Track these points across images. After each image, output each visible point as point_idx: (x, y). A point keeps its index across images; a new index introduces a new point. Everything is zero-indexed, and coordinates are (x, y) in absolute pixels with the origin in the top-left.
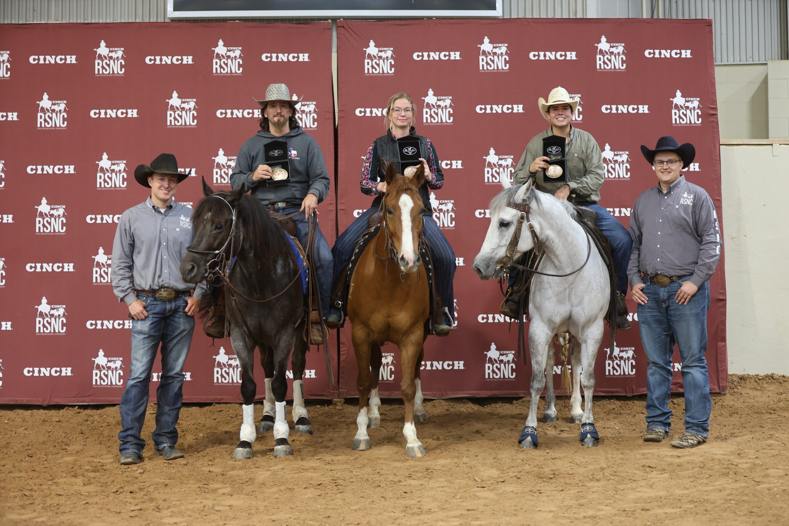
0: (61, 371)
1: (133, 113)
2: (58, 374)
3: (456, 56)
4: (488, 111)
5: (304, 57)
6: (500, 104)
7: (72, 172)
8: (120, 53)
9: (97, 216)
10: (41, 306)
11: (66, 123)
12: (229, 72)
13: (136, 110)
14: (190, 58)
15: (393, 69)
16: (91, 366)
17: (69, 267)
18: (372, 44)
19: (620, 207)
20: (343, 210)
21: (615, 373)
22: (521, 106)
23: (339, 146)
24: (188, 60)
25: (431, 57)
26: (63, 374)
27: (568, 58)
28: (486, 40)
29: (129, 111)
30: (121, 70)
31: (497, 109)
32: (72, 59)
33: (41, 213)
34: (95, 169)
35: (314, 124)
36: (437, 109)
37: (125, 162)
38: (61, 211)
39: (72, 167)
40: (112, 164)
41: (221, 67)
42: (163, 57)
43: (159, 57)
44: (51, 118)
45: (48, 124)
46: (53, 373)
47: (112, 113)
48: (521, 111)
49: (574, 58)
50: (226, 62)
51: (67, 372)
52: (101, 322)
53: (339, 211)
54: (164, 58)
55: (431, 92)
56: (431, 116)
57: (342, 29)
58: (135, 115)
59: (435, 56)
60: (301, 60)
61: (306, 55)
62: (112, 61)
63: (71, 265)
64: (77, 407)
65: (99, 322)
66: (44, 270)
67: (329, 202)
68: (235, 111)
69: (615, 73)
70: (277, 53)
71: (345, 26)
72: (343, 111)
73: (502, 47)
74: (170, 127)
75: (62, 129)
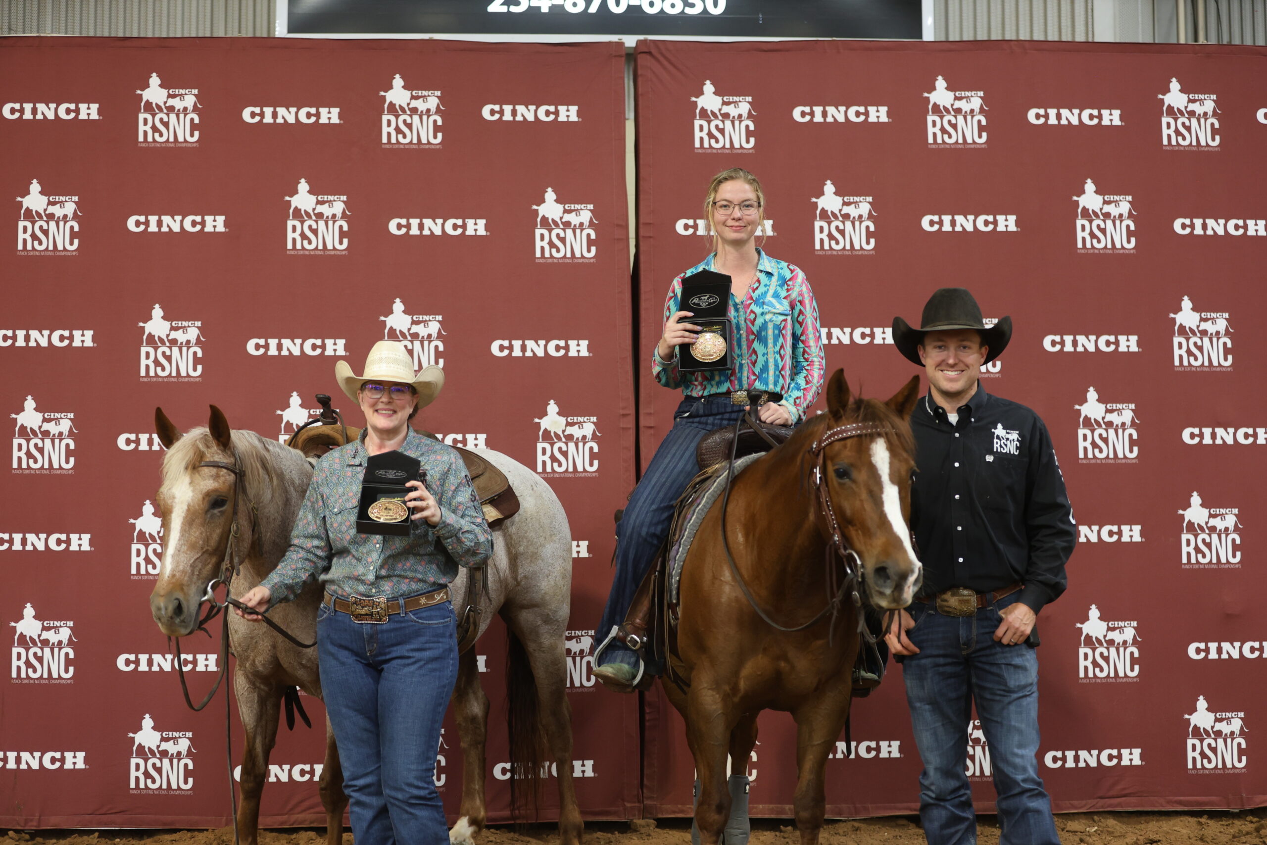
0: (63, 760)
1: (216, 224)
2: (58, 764)
3: (879, 114)
4: (947, 227)
5: (569, 113)
6: (971, 214)
7: (89, 343)
8: (190, 100)
9: (140, 436)
10: (21, 622)
11: (76, 242)
12: (415, 141)
13: (223, 218)
14: (335, 111)
15: (752, 140)
16: (126, 748)
17: (81, 542)
18: (709, 87)
19: (1214, 425)
20: (651, 427)
21: (1207, 765)
22: (1012, 218)
23: (643, 297)
24: (330, 116)
25: (829, 115)
26: (68, 765)
27: (1106, 122)
28: (941, 83)
29: (209, 219)
30: (192, 135)
31: (965, 223)
32: (90, 111)
33: (23, 428)
34: (137, 338)
35: (589, 251)
36: (843, 222)
37: (199, 324)
38: (65, 425)
39: (89, 334)
40: (173, 329)
41: (398, 130)
42: (278, 109)
43: (271, 109)
44: (46, 233)
45: (40, 243)
46: (47, 764)
47: (171, 223)
48: (1012, 228)
49: (1117, 122)
50: (409, 121)
51: (76, 760)
52: (147, 656)
53: (642, 430)
54: (281, 111)
55: (829, 188)
56: (831, 237)
57: (648, 57)
58: (221, 228)
59: (837, 114)
60: (562, 118)
61: (574, 109)
62: (173, 116)
63: (86, 537)
64: (96, 834)
65: (143, 658)
66: (29, 547)
67: (622, 412)
68: (428, 222)
69: (1198, 154)
70: (514, 103)
71: (654, 51)
72: (650, 224)
73: (972, 99)
74: (292, 253)
75: (69, 254)
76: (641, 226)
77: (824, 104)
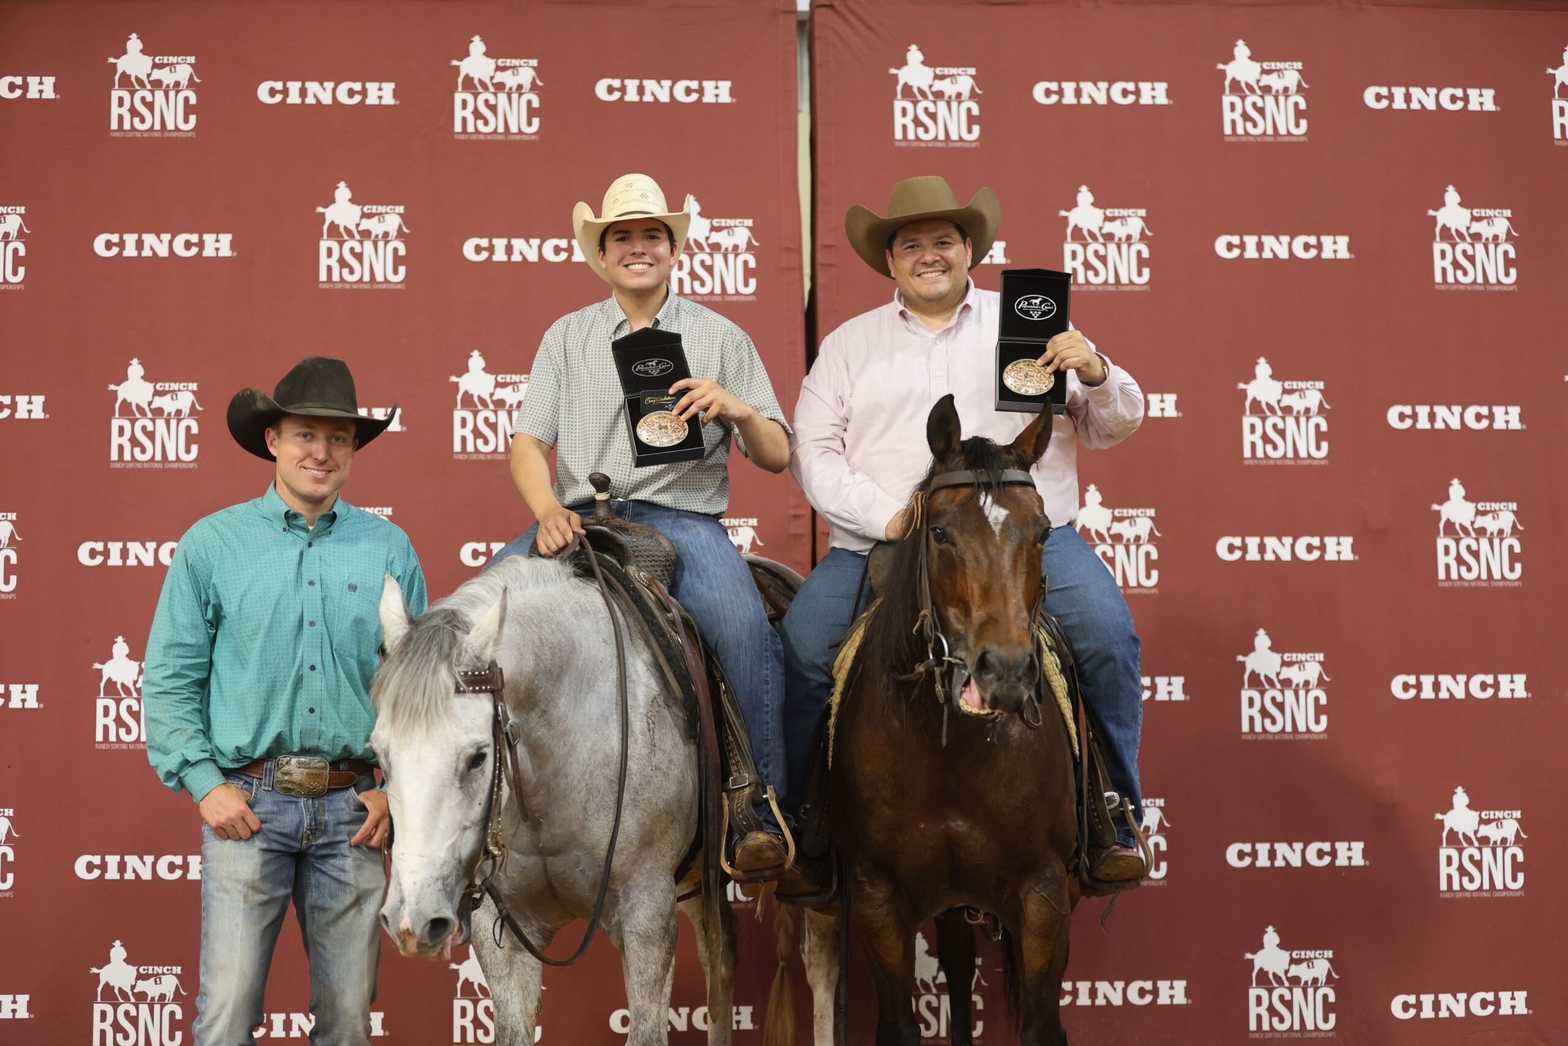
1: (219, 245)
3: (1155, 93)
4: (1251, 253)
5: (718, 92)
6: (1284, 234)
7: (38, 414)
8: (183, 72)
9: (110, 545)
11: (21, 270)
12: (501, 129)
13: (229, 236)
14: (389, 87)
15: (976, 129)
16: (89, 990)
17: (25, 696)
18: (915, 55)
22: (1343, 241)
24: (381, 93)
25: (1085, 95)
26: (5, 1014)
27: (1473, 106)
28: (1242, 50)
29: (209, 238)
30: (186, 121)
31: (1277, 247)
32: (43, 87)
34: (106, 406)
35: (746, 284)
36: (1105, 246)
37: (194, 386)
38: (4, 530)
39: (39, 400)
40: (157, 393)
41: (477, 114)
42: (308, 84)
43: (298, 84)
47: (157, 245)
48: (1343, 254)
49: (1489, 106)
50: (492, 101)
51: (16, 1006)
52: (117, 858)
53: (819, 537)
54: (312, 87)
55: (1085, 196)
56: (1087, 265)
57: (829, 12)
58: (226, 252)
59: (1095, 93)
60: (709, 98)
61: (725, 86)
62: (159, 95)
63: (33, 689)
65: (112, 861)
67: (793, 512)
68: (518, 244)
70: (641, 77)
71: (838, 4)
72: (831, 247)
73: (1285, 72)
74: (327, 286)
75: (11, 287)
76: (819, 249)
77: (1077, 79)
